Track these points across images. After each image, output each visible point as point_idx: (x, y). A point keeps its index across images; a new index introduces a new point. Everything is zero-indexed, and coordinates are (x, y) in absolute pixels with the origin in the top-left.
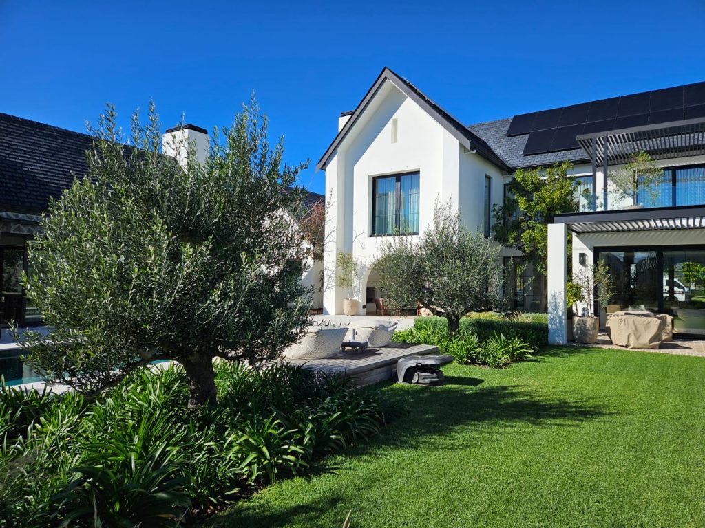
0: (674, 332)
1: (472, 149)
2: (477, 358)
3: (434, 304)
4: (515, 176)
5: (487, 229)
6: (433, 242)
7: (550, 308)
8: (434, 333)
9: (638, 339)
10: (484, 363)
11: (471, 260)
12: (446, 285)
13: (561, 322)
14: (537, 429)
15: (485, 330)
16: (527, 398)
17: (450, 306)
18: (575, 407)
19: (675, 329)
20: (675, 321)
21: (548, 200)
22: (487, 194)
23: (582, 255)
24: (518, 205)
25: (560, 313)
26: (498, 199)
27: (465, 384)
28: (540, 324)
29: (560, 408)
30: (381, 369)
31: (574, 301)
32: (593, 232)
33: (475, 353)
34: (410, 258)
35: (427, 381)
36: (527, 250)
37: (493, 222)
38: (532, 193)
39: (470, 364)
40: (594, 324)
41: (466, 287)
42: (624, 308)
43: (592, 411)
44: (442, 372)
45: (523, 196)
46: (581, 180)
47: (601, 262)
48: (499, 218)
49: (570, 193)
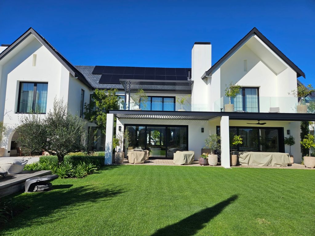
0: (149, 156)
1: (76, 76)
2: (71, 174)
3: (50, 149)
4: (95, 91)
5: (82, 114)
6: (52, 119)
7: (106, 149)
8: (50, 164)
9: (137, 160)
10: (74, 177)
11: (71, 128)
12: (58, 140)
13: (110, 155)
14: (94, 204)
15: (76, 161)
16: (92, 190)
17: (59, 150)
18: (111, 191)
19: (150, 155)
20: (150, 153)
21: (108, 103)
22: (82, 98)
23: (120, 127)
24: (96, 104)
25: (110, 151)
26: (87, 100)
27: (63, 188)
28: (101, 156)
29: (105, 193)
30: (15, 186)
31: (116, 146)
32: (124, 118)
33: (70, 172)
34: (38, 126)
35: (43, 189)
36: (99, 124)
37: (84, 110)
38: (101, 100)
39: (67, 178)
40: (123, 155)
41: (68, 141)
42: (134, 148)
43: (118, 192)
44: (51, 184)
45: (98, 100)
46: (121, 97)
47: (126, 130)
48: (87, 109)
49: (117, 101)
